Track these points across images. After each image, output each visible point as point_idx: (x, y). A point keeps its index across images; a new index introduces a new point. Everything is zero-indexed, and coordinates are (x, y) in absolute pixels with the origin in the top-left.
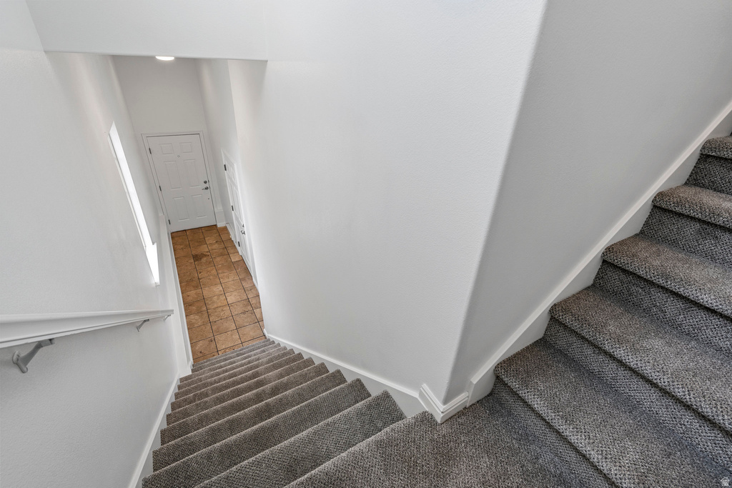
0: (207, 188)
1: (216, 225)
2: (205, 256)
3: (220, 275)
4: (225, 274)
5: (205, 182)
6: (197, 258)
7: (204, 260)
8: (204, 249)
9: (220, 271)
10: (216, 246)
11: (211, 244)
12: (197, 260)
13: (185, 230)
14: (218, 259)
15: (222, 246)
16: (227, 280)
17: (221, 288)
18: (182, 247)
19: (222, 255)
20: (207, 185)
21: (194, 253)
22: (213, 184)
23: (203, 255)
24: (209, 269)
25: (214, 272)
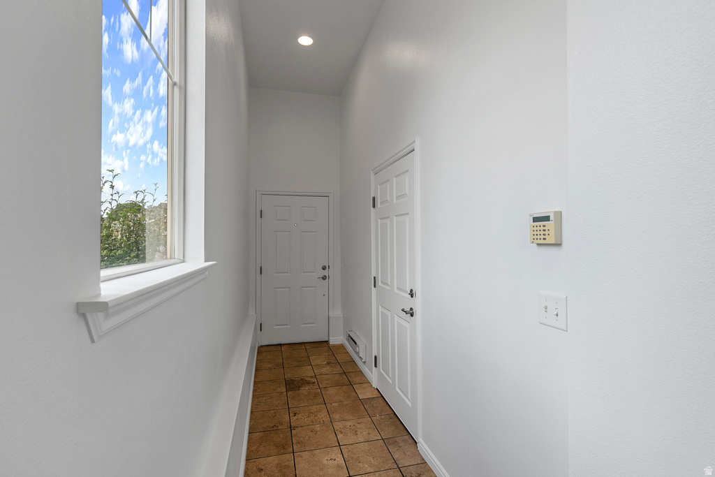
0: (324, 278)
1: (327, 342)
2: (308, 383)
3: (338, 426)
4: (348, 424)
5: (324, 268)
6: (292, 385)
7: (305, 390)
8: (307, 372)
9: (336, 416)
10: (326, 370)
11: (319, 367)
12: (292, 389)
13: (280, 345)
14: (332, 391)
15: (338, 369)
16: (352, 439)
17: (340, 460)
18: (270, 366)
19: (338, 384)
20: (325, 273)
21: (288, 376)
22: (335, 273)
23: (304, 382)
24: (314, 408)
25: (323, 415)
